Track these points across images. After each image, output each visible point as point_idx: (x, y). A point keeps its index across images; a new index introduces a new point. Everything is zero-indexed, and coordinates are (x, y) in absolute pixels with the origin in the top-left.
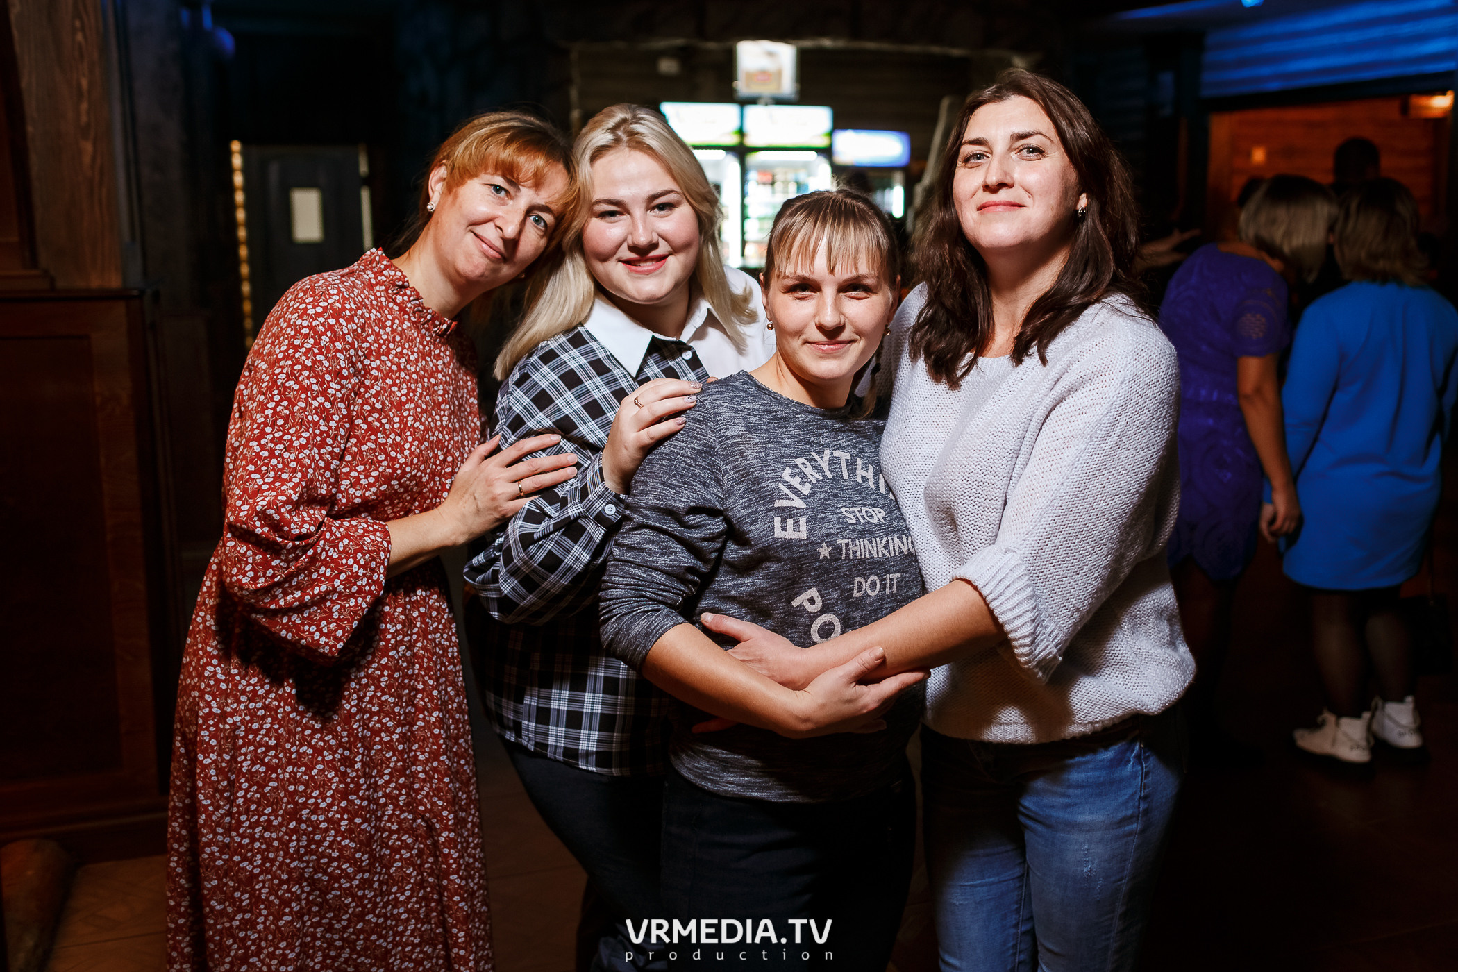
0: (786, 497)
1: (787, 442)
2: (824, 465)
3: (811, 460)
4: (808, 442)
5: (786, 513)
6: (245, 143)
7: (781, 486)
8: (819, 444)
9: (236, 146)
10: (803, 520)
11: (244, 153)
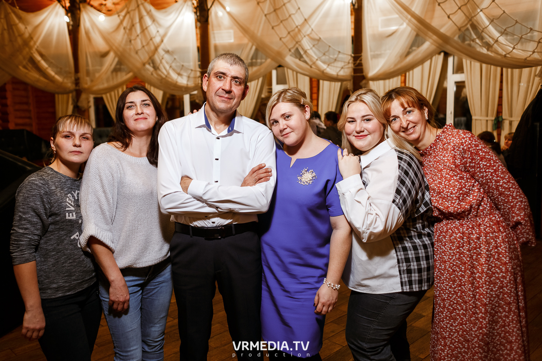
0: (69, 207)
1: (66, 189)
2: (75, 195)
3: (72, 194)
4: (72, 189)
5: (70, 212)
7: (67, 204)
8: (74, 189)
10: (74, 213)
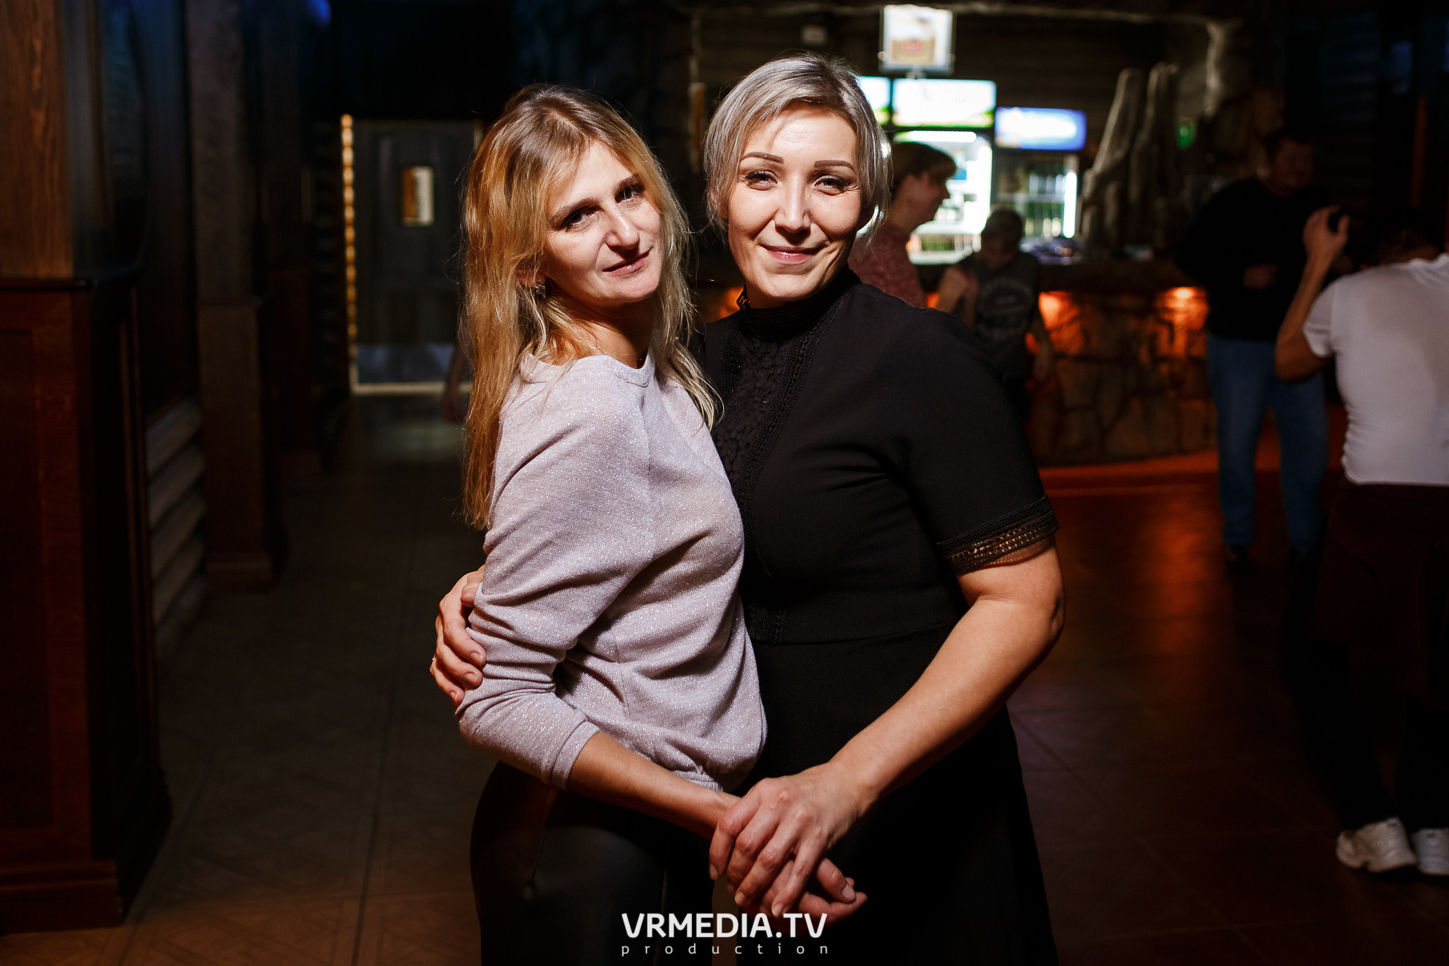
6: (356, 118)
9: (347, 121)
11: (355, 129)
